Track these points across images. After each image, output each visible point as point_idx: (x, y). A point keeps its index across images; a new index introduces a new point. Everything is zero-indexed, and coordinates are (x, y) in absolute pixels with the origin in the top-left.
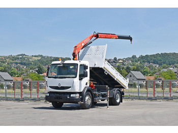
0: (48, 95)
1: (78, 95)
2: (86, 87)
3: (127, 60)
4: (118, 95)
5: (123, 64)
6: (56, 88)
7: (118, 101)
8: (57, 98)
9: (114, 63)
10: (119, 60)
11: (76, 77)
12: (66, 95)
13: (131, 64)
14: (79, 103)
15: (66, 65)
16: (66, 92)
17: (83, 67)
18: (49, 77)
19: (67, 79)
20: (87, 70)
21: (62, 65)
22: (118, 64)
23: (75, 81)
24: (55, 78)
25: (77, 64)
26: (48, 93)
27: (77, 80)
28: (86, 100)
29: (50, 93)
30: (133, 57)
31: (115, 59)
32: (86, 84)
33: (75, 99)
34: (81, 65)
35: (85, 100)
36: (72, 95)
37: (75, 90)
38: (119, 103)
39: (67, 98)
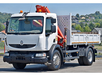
0: (8, 54)
1: (44, 55)
2: (53, 45)
3: (90, 17)
4: (90, 54)
5: (86, 21)
6: (18, 46)
7: (90, 60)
8: (19, 58)
9: (76, 20)
10: (82, 16)
11: (41, 33)
12: (29, 55)
13: (95, 20)
14: (46, 64)
15: (29, 18)
16: (30, 52)
17: (50, 21)
18: (8, 34)
19: (31, 35)
20: (55, 24)
21: (24, 18)
22: (80, 21)
23: (40, 37)
24: (16, 34)
25: (43, 17)
26: (8, 52)
27: (42, 36)
28: (54, 60)
29: (10, 52)
30: (96, 13)
31: (78, 15)
32: (54, 41)
33: (42, 59)
34: (47, 18)
35: (52, 60)
36: (37, 55)
37: (40, 48)
38: (92, 62)
39: (31, 58)
